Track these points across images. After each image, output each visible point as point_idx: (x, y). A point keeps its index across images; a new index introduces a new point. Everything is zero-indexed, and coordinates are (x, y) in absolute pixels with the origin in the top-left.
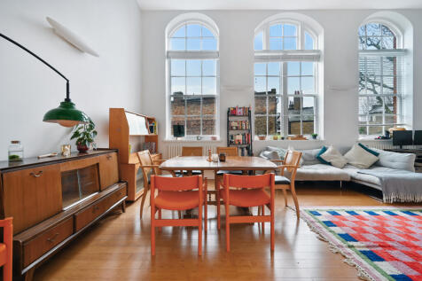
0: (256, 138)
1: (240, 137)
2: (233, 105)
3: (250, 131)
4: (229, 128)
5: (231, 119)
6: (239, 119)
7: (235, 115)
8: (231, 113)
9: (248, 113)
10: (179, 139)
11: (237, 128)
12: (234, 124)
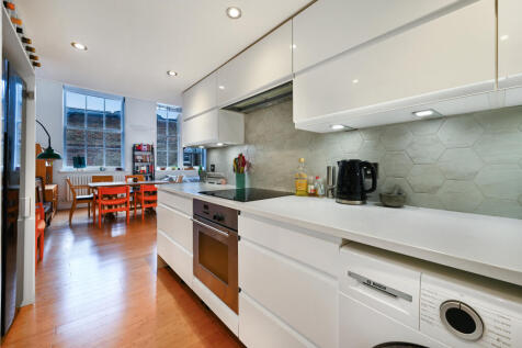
0: (158, 169)
1: (144, 168)
2: (138, 142)
3: (153, 164)
4: (134, 160)
5: (136, 153)
6: (144, 154)
7: (140, 150)
8: (137, 148)
9: (151, 149)
10: (80, 170)
11: (142, 161)
12: (139, 158)
